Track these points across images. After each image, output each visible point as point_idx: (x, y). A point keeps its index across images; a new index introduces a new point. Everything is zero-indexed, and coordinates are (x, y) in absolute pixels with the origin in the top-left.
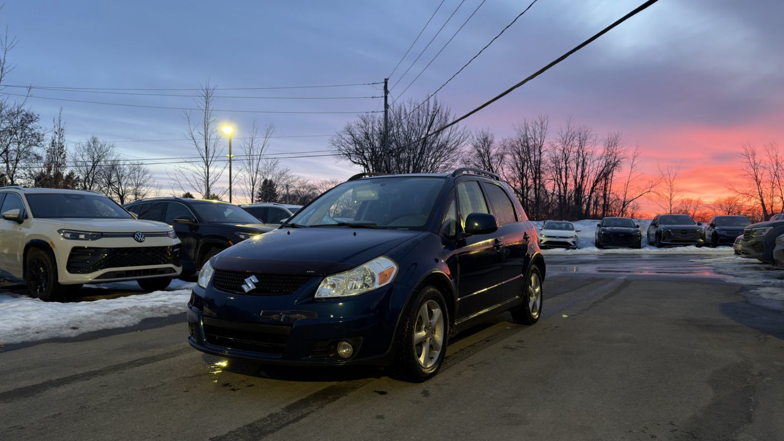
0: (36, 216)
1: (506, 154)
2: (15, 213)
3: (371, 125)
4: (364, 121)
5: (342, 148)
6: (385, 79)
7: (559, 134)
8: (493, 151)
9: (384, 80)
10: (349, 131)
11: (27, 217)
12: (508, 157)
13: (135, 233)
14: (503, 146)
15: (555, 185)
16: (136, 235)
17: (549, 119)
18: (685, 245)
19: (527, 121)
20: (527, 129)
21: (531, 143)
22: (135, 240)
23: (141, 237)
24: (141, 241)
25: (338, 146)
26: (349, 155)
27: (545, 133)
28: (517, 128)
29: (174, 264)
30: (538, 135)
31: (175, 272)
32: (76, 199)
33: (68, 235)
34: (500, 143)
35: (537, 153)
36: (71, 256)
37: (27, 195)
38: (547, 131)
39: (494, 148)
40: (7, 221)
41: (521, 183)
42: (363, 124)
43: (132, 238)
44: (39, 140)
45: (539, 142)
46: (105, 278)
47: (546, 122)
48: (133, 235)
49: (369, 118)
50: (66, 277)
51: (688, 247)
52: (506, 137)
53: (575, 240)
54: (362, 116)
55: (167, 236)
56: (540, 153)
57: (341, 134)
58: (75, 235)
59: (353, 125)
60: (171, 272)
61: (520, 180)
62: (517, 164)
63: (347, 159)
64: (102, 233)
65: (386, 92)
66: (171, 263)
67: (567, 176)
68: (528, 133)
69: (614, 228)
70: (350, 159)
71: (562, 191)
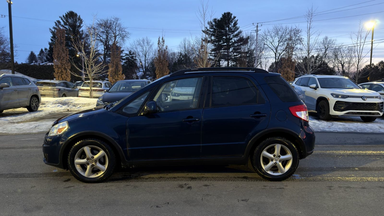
0: (322, 87)
2: (314, 86)
11: (318, 87)
13: (362, 96)
16: (363, 97)
22: (362, 100)
23: (365, 98)
24: (365, 100)
29: (380, 111)
31: (380, 114)
32: (336, 80)
33: (335, 96)
36: (335, 104)
37: (318, 79)
40: (311, 89)
43: (361, 99)
44: (301, 41)
46: (348, 114)
48: (361, 97)
50: (333, 112)
55: (377, 98)
58: (337, 96)
60: (377, 115)
64: (348, 96)
66: (378, 111)
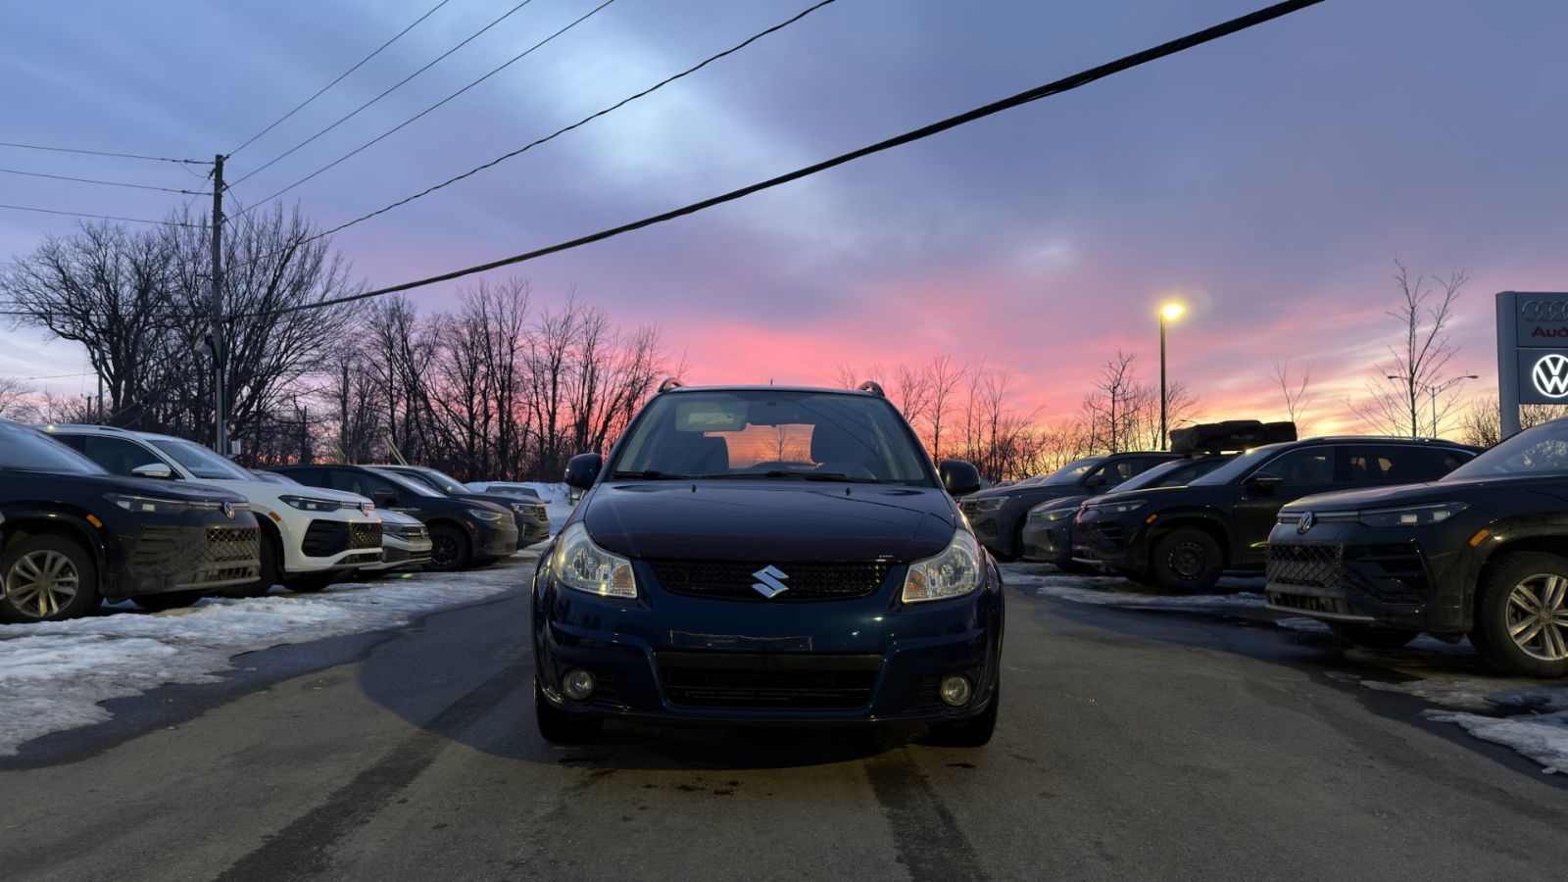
1: (439, 345)
3: (111, 251)
4: (94, 238)
5: (29, 296)
6: (219, 157)
7: (542, 316)
8: (414, 338)
9: (214, 160)
10: (53, 257)
12: (445, 353)
14: (432, 329)
15: (530, 414)
17: (530, 286)
19: (485, 284)
20: (485, 299)
21: (493, 327)
25: (16, 292)
26: (47, 317)
27: (522, 313)
28: (467, 296)
30: (507, 314)
34: (428, 321)
35: (505, 349)
38: (527, 310)
39: (415, 331)
41: (467, 406)
42: (91, 245)
45: (511, 328)
47: (524, 291)
49: (110, 233)
52: (440, 311)
54: (90, 226)
56: (512, 351)
57: (27, 262)
59: (64, 244)
61: (466, 401)
62: (460, 367)
63: (41, 324)
65: (219, 184)
67: (558, 399)
68: (488, 309)
70: (50, 325)
71: (546, 430)
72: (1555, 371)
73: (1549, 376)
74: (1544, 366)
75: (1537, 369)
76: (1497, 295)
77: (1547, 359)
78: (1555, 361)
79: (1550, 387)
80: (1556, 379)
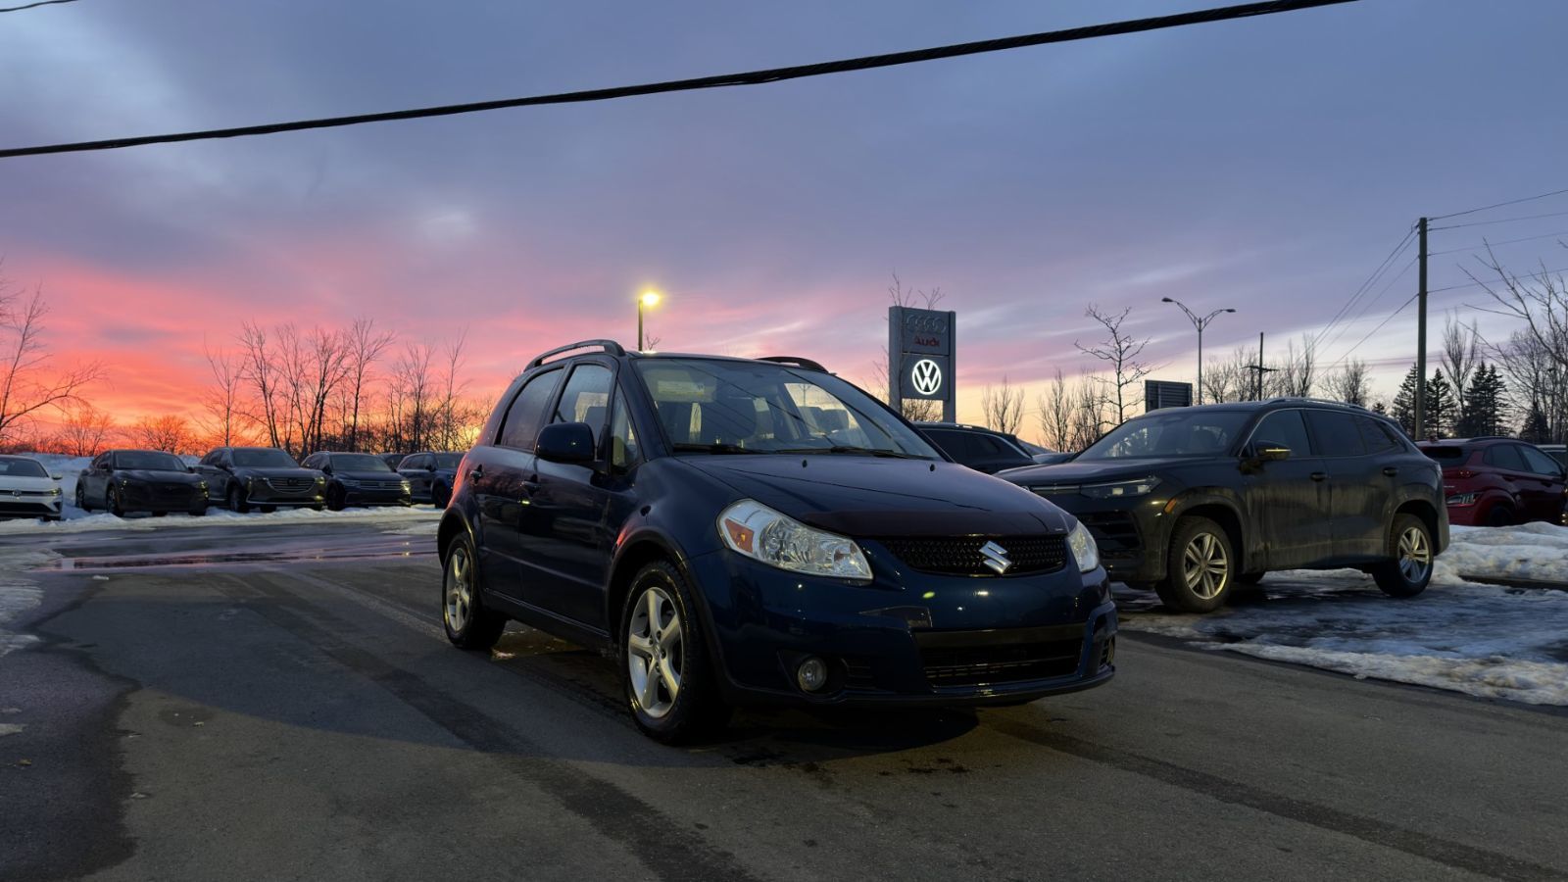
18: (296, 507)
51: (301, 510)
53: (60, 500)
69: (153, 473)
72: (927, 374)
73: (923, 377)
74: (920, 368)
75: (916, 371)
76: (890, 309)
77: (922, 363)
78: (927, 365)
79: (923, 386)
80: (927, 379)
